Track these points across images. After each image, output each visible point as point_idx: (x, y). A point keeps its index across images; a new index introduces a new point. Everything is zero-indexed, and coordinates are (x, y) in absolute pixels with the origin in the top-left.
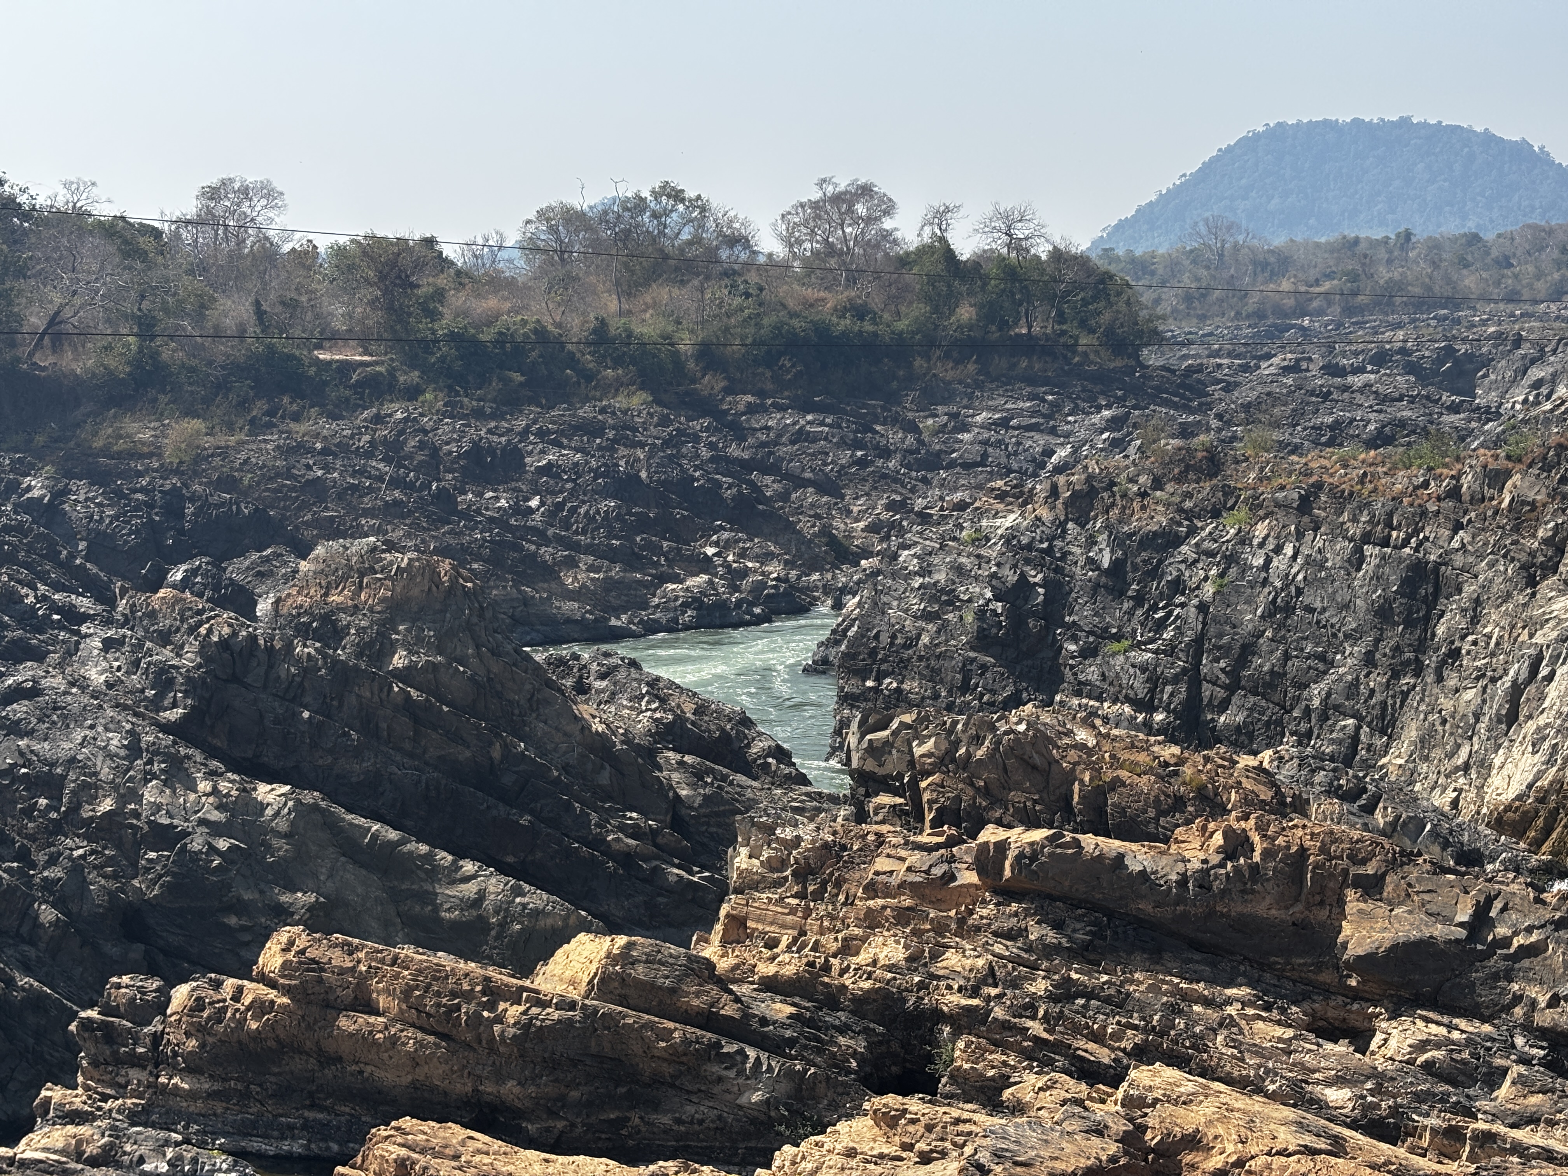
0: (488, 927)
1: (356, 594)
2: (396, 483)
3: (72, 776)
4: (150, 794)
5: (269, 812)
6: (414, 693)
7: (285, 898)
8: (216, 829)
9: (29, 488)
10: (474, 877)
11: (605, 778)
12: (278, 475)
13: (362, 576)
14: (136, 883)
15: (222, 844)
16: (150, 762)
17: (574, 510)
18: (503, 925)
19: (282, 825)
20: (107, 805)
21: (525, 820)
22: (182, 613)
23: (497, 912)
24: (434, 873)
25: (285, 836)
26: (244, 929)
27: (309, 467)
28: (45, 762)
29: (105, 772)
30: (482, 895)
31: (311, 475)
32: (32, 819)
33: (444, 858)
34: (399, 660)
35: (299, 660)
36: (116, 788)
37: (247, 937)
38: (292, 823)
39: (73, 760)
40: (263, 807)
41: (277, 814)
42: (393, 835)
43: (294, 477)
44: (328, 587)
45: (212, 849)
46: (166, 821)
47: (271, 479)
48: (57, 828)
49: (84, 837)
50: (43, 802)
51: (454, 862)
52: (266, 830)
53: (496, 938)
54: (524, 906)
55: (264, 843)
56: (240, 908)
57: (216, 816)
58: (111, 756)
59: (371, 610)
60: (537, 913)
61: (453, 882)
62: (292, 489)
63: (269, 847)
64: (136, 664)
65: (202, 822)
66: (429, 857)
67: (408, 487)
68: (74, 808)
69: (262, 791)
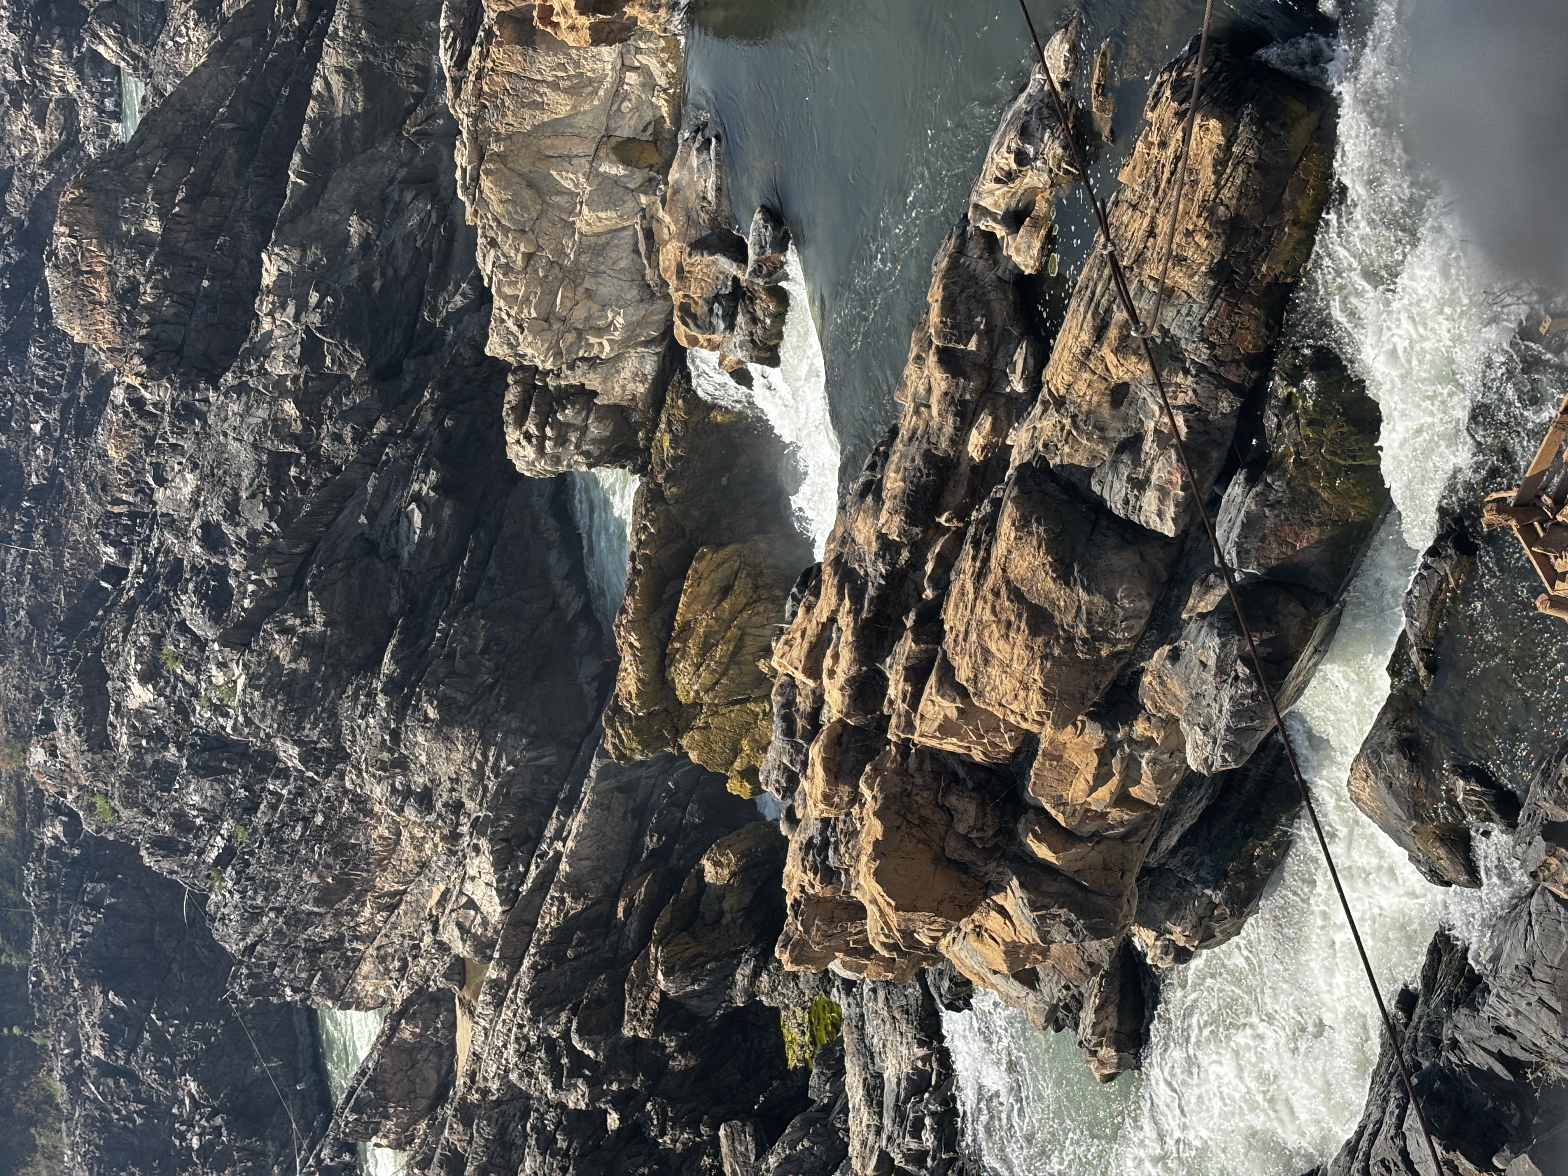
0: (366, 64)
1: (98, 276)
3: (268, 445)
4: (277, 368)
5: (285, 268)
6: (180, 196)
7: (355, 242)
8: (302, 307)
10: (325, 79)
11: (246, 42)
12: (28, 654)
13: (82, 273)
14: (353, 376)
15: (314, 298)
16: (250, 373)
18: (364, 49)
19: (296, 254)
20: (290, 408)
21: (285, 92)
23: (353, 54)
24: (325, 119)
25: (304, 251)
26: (383, 274)
27: (18, 624)
28: (258, 471)
29: (262, 413)
30: (340, 70)
31: (26, 622)
32: (308, 483)
33: (312, 109)
34: (154, 226)
35: (159, 298)
36: (275, 400)
37: (390, 271)
38: (293, 246)
39: (255, 446)
40: (281, 274)
41: (286, 260)
42: (296, 158)
43: (29, 636)
44: (95, 303)
45: (319, 305)
46: (298, 348)
47: (32, 660)
48: (314, 455)
49: (319, 427)
50: (293, 472)
51: (315, 99)
52: (300, 269)
53: (376, 56)
54: (345, 27)
55: (312, 266)
56: (366, 278)
57: (291, 309)
58: (248, 408)
59: (110, 258)
60: (350, 17)
61: (332, 99)
62: (40, 637)
63: (314, 264)
65: (297, 319)
66: (313, 123)
67: (29, 528)
68: (295, 439)
69: (267, 280)
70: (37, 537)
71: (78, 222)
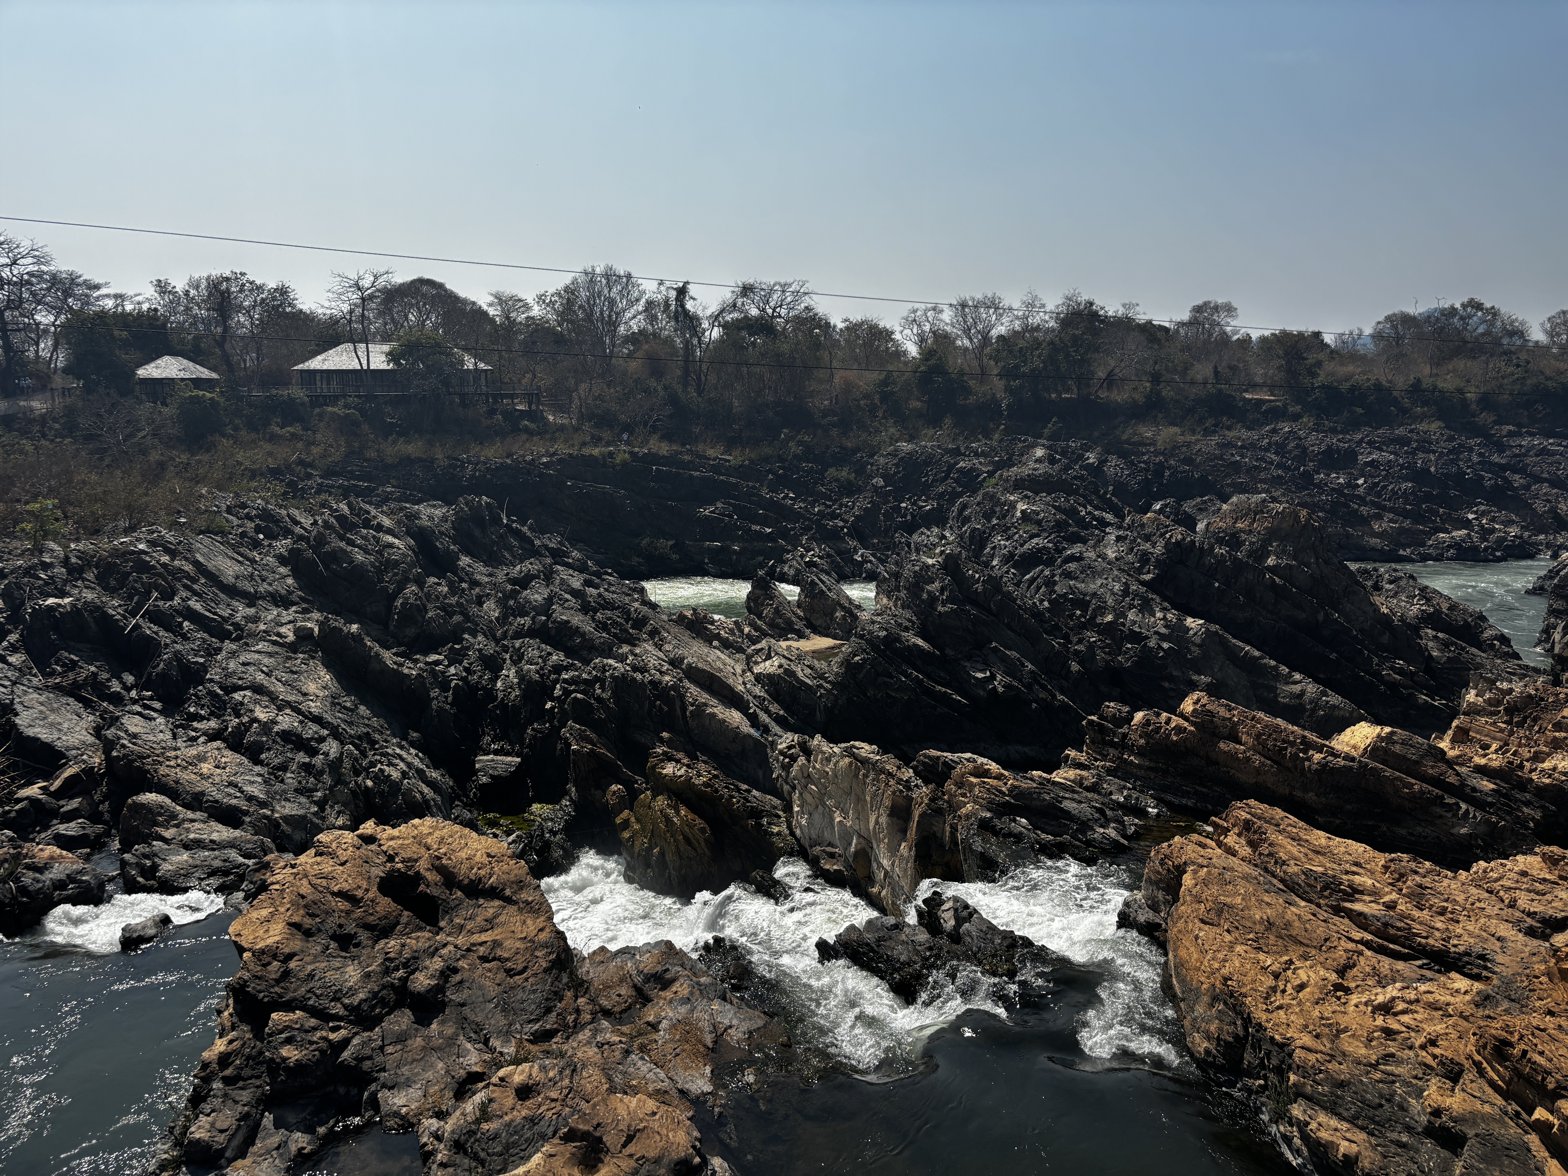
0: (1304, 710)
1: (1252, 524)
2: (1279, 466)
3: (1094, 602)
4: (1131, 615)
5: (1191, 632)
6: (1277, 580)
7: (1195, 677)
8: (1163, 637)
9: (1088, 458)
10: (1300, 682)
11: (1385, 639)
12: (1216, 458)
13: (1255, 515)
14: (1119, 658)
15: (1165, 645)
16: (1133, 599)
17: (1385, 487)
18: (1313, 710)
19: (1197, 640)
20: (1109, 618)
21: (1333, 656)
22: (1158, 526)
23: (1311, 703)
24: (1278, 676)
25: (1199, 646)
26: (1172, 689)
27: (1233, 455)
28: (1082, 593)
29: (1110, 602)
30: (1303, 692)
31: (1233, 459)
32: (1072, 620)
33: (1284, 670)
34: (1271, 561)
35: (1216, 556)
36: (1115, 610)
37: (1172, 694)
38: (1203, 640)
39: (1095, 594)
40: (1188, 629)
41: (1196, 634)
42: (1257, 653)
43: (1224, 460)
44: (1237, 519)
45: (1160, 647)
46: (1138, 630)
47: (1212, 460)
48: (1084, 626)
49: (1097, 632)
50: (1078, 612)
51: (1289, 673)
52: (1189, 641)
53: (1309, 717)
54: (1327, 702)
55: (1187, 648)
56: (1171, 679)
57: (1163, 630)
58: (1114, 594)
59: (1259, 533)
60: (1334, 707)
61: (1288, 683)
62: (1222, 466)
63: (1189, 650)
64: (1132, 549)
65: (1156, 633)
66: (1276, 668)
67: (1287, 469)
68: (1093, 617)
69: (1190, 621)
70: (1280, 472)
71: (1283, 518)
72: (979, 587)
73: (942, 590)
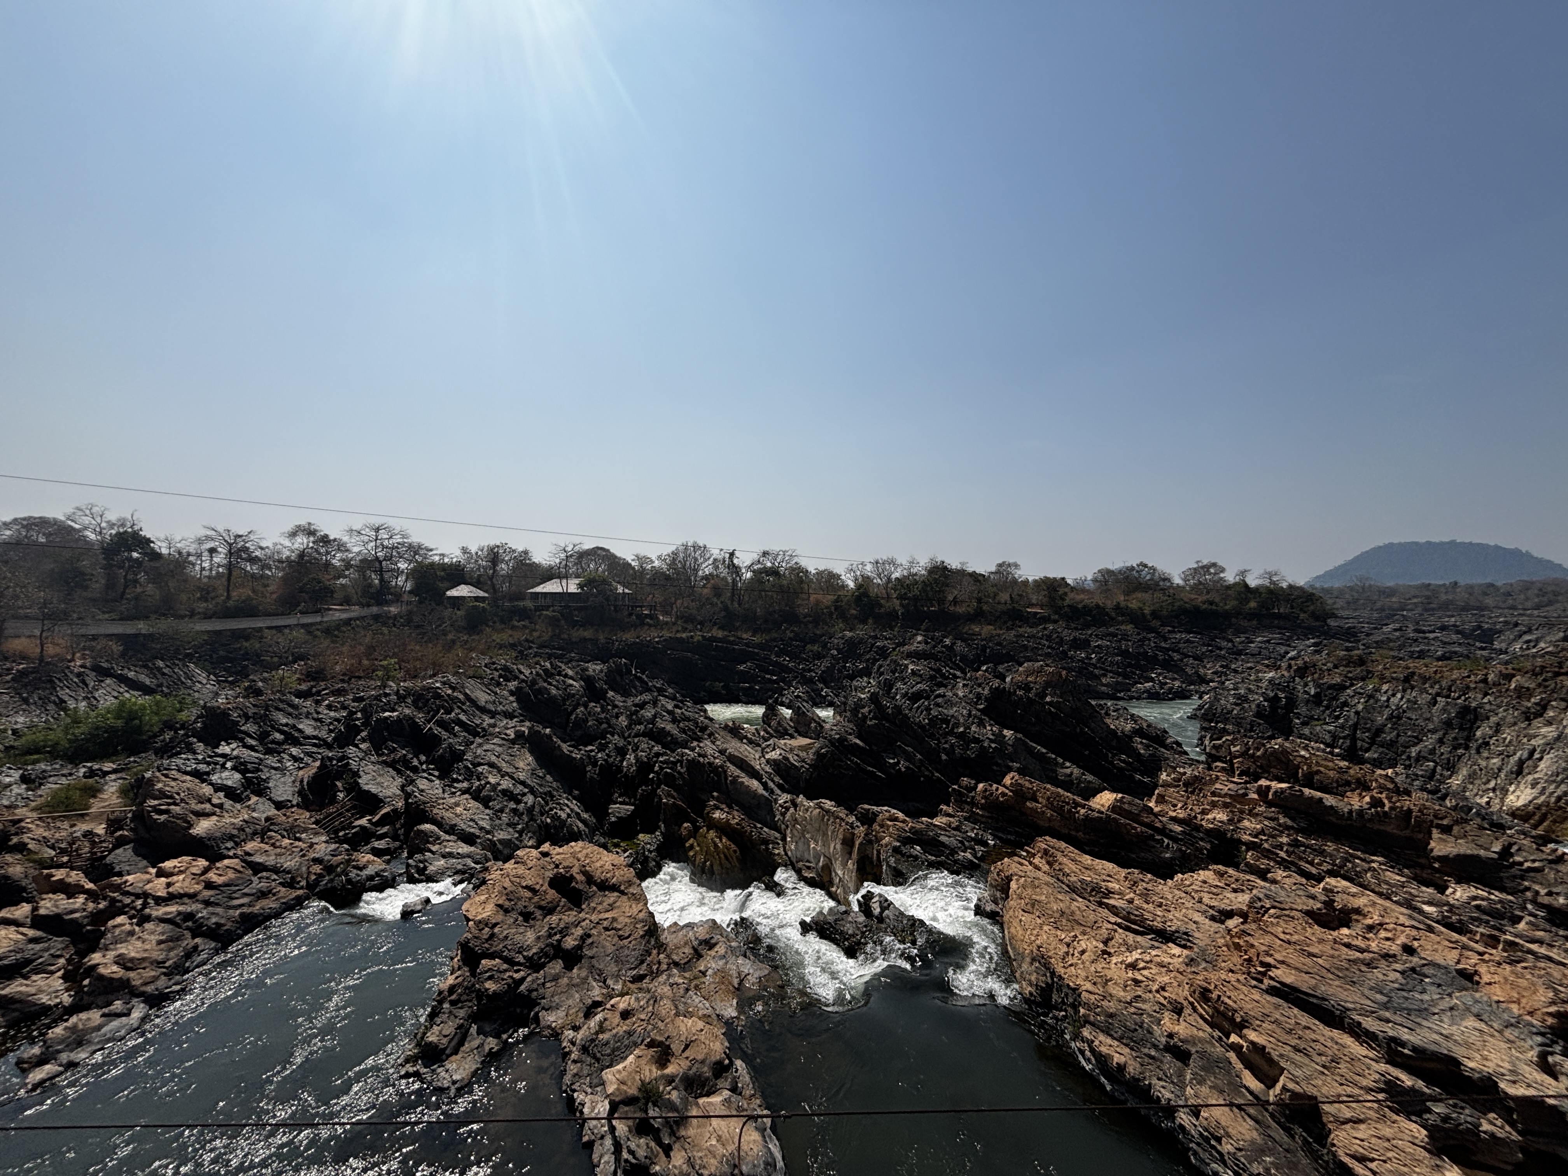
0: (1073, 784)
1: (1036, 678)
2: (1048, 647)
3: (952, 720)
4: (973, 728)
5: (1007, 738)
7: (1012, 764)
8: (991, 741)
9: (945, 642)
11: (1114, 743)
12: (1014, 643)
13: (1038, 674)
14: (968, 752)
15: (993, 745)
16: (974, 719)
17: (1107, 659)
18: (1078, 784)
19: (1010, 743)
20: (961, 729)
21: (1087, 753)
22: (985, 679)
23: (1076, 779)
24: (1057, 764)
25: (1012, 746)
26: (1000, 771)
28: (946, 715)
29: (962, 720)
30: (1072, 773)
31: (1023, 643)
32: (941, 730)
33: (1060, 760)
34: (1048, 699)
35: (1018, 696)
36: (964, 725)
37: (1000, 774)
38: (1014, 742)
40: (1005, 736)
41: (1009, 739)
42: (1044, 751)
43: (1019, 644)
44: (1027, 676)
45: (990, 746)
46: (977, 736)
47: (1012, 644)
48: (948, 734)
49: (955, 737)
50: (944, 726)
51: (1063, 762)
52: (1005, 743)
53: (1076, 788)
54: (1086, 779)
56: (998, 765)
57: (991, 737)
58: (963, 716)
59: (1040, 683)
60: (1089, 782)
61: (1063, 768)
62: (1018, 647)
63: (1006, 748)
64: (972, 691)
65: (988, 738)
66: (1055, 759)
68: (953, 729)
69: (1005, 732)
71: (1053, 675)
72: (890, 711)
73: (870, 712)
